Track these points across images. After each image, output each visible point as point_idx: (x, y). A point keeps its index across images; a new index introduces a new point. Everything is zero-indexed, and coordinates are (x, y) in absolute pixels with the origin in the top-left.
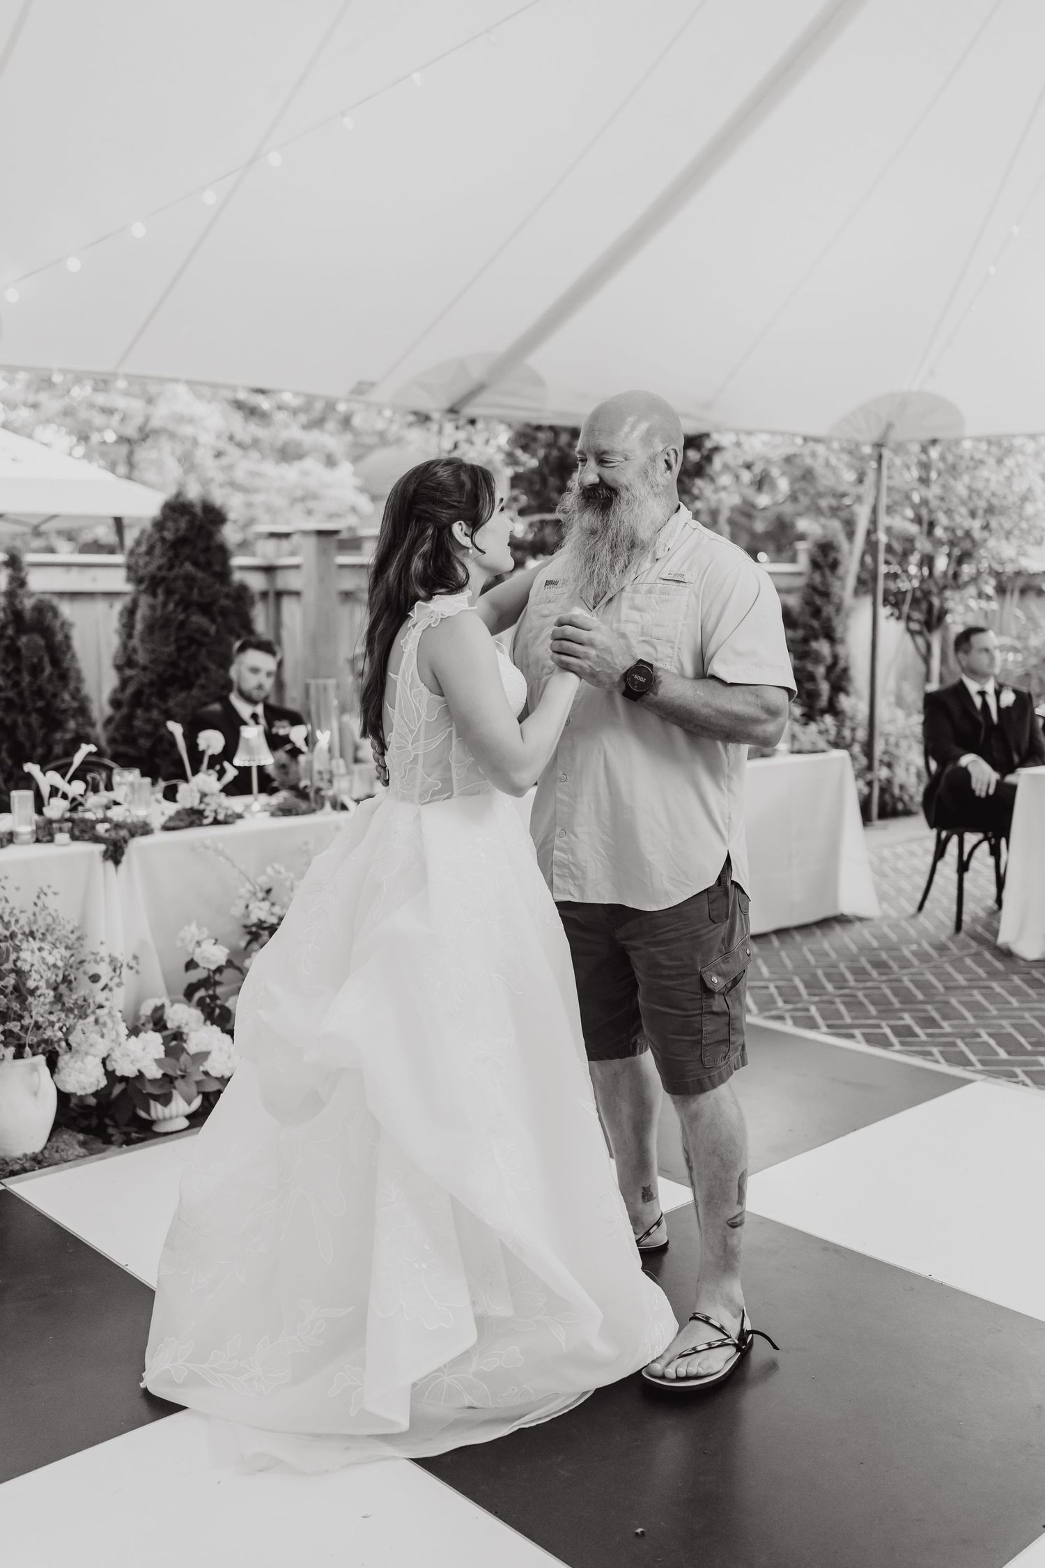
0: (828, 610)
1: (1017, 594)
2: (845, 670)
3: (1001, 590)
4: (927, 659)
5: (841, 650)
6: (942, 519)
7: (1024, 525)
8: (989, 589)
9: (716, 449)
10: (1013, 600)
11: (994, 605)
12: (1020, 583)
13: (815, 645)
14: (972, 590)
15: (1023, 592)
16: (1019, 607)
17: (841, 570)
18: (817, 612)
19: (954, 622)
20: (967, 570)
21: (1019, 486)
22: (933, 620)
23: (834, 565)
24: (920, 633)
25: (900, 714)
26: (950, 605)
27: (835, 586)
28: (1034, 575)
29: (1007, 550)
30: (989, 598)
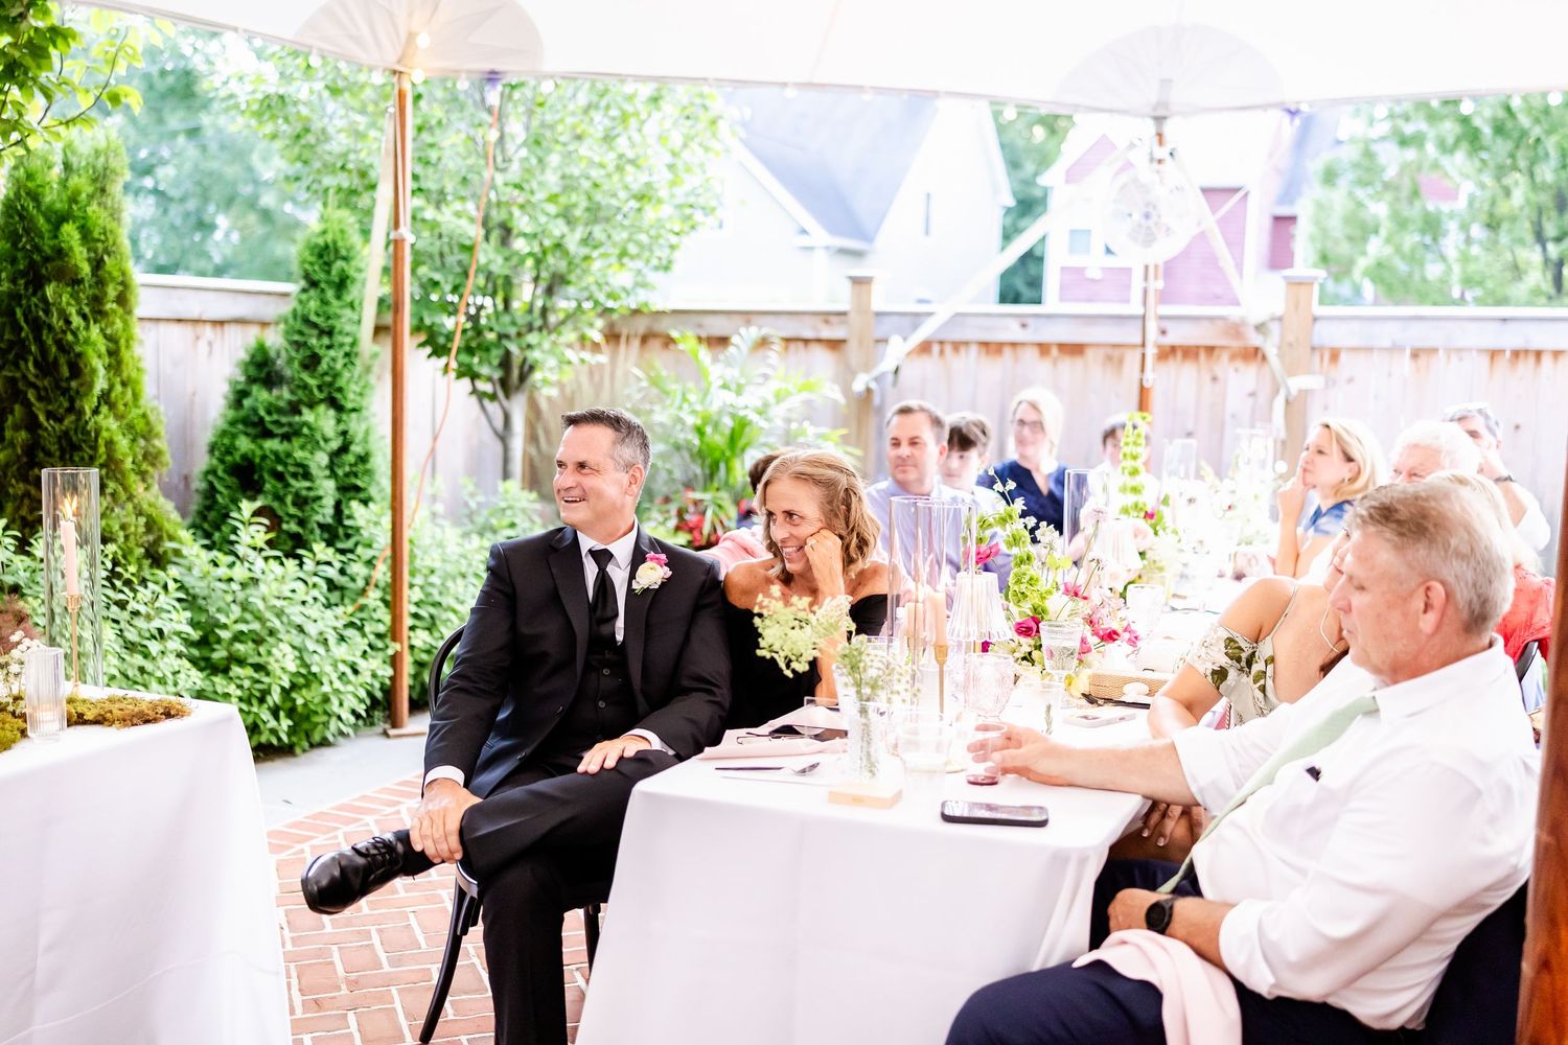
0: (332, 358)
1: (636, 343)
2: (363, 459)
3: (612, 336)
4: (504, 436)
5: (355, 425)
6: (522, 223)
7: (643, 238)
8: (596, 335)
9: (57, 34)
10: (629, 354)
11: (602, 358)
12: (641, 325)
13: (308, 416)
14: (569, 335)
15: (645, 339)
16: (638, 365)
17: (352, 293)
18: (312, 362)
19: (545, 381)
20: (563, 304)
21: (635, 179)
22: (512, 378)
23: (341, 284)
24: (493, 397)
25: (451, 534)
26: (535, 355)
27: (344, 321)
28: (659, 313)
29: (621, 278)
30: (596, 347)
